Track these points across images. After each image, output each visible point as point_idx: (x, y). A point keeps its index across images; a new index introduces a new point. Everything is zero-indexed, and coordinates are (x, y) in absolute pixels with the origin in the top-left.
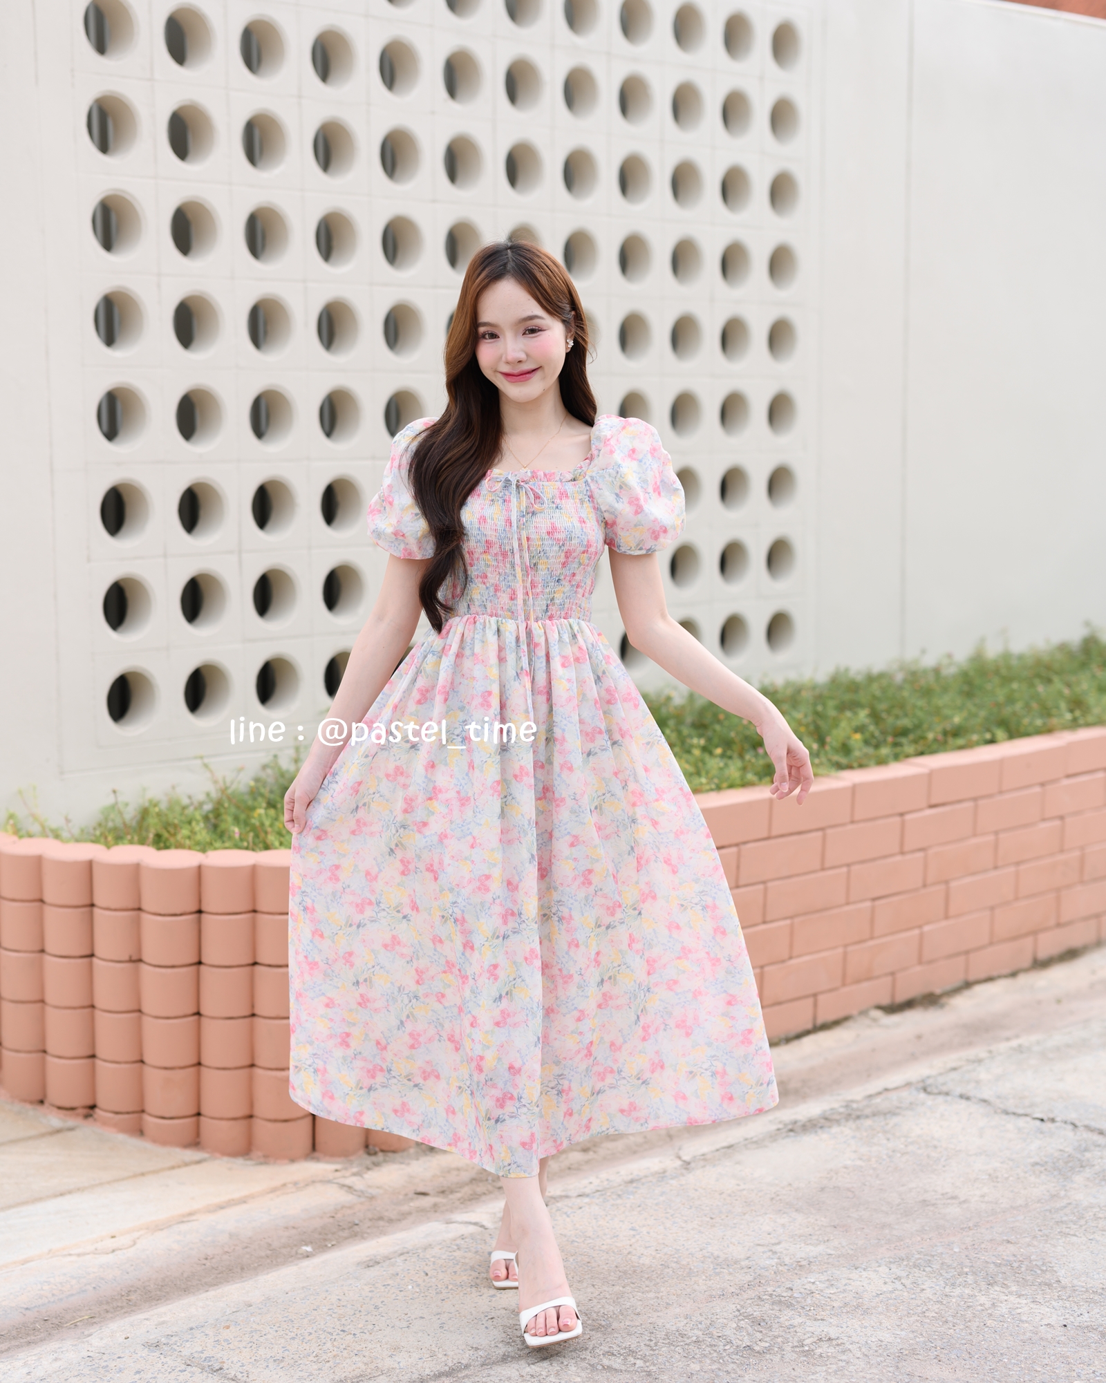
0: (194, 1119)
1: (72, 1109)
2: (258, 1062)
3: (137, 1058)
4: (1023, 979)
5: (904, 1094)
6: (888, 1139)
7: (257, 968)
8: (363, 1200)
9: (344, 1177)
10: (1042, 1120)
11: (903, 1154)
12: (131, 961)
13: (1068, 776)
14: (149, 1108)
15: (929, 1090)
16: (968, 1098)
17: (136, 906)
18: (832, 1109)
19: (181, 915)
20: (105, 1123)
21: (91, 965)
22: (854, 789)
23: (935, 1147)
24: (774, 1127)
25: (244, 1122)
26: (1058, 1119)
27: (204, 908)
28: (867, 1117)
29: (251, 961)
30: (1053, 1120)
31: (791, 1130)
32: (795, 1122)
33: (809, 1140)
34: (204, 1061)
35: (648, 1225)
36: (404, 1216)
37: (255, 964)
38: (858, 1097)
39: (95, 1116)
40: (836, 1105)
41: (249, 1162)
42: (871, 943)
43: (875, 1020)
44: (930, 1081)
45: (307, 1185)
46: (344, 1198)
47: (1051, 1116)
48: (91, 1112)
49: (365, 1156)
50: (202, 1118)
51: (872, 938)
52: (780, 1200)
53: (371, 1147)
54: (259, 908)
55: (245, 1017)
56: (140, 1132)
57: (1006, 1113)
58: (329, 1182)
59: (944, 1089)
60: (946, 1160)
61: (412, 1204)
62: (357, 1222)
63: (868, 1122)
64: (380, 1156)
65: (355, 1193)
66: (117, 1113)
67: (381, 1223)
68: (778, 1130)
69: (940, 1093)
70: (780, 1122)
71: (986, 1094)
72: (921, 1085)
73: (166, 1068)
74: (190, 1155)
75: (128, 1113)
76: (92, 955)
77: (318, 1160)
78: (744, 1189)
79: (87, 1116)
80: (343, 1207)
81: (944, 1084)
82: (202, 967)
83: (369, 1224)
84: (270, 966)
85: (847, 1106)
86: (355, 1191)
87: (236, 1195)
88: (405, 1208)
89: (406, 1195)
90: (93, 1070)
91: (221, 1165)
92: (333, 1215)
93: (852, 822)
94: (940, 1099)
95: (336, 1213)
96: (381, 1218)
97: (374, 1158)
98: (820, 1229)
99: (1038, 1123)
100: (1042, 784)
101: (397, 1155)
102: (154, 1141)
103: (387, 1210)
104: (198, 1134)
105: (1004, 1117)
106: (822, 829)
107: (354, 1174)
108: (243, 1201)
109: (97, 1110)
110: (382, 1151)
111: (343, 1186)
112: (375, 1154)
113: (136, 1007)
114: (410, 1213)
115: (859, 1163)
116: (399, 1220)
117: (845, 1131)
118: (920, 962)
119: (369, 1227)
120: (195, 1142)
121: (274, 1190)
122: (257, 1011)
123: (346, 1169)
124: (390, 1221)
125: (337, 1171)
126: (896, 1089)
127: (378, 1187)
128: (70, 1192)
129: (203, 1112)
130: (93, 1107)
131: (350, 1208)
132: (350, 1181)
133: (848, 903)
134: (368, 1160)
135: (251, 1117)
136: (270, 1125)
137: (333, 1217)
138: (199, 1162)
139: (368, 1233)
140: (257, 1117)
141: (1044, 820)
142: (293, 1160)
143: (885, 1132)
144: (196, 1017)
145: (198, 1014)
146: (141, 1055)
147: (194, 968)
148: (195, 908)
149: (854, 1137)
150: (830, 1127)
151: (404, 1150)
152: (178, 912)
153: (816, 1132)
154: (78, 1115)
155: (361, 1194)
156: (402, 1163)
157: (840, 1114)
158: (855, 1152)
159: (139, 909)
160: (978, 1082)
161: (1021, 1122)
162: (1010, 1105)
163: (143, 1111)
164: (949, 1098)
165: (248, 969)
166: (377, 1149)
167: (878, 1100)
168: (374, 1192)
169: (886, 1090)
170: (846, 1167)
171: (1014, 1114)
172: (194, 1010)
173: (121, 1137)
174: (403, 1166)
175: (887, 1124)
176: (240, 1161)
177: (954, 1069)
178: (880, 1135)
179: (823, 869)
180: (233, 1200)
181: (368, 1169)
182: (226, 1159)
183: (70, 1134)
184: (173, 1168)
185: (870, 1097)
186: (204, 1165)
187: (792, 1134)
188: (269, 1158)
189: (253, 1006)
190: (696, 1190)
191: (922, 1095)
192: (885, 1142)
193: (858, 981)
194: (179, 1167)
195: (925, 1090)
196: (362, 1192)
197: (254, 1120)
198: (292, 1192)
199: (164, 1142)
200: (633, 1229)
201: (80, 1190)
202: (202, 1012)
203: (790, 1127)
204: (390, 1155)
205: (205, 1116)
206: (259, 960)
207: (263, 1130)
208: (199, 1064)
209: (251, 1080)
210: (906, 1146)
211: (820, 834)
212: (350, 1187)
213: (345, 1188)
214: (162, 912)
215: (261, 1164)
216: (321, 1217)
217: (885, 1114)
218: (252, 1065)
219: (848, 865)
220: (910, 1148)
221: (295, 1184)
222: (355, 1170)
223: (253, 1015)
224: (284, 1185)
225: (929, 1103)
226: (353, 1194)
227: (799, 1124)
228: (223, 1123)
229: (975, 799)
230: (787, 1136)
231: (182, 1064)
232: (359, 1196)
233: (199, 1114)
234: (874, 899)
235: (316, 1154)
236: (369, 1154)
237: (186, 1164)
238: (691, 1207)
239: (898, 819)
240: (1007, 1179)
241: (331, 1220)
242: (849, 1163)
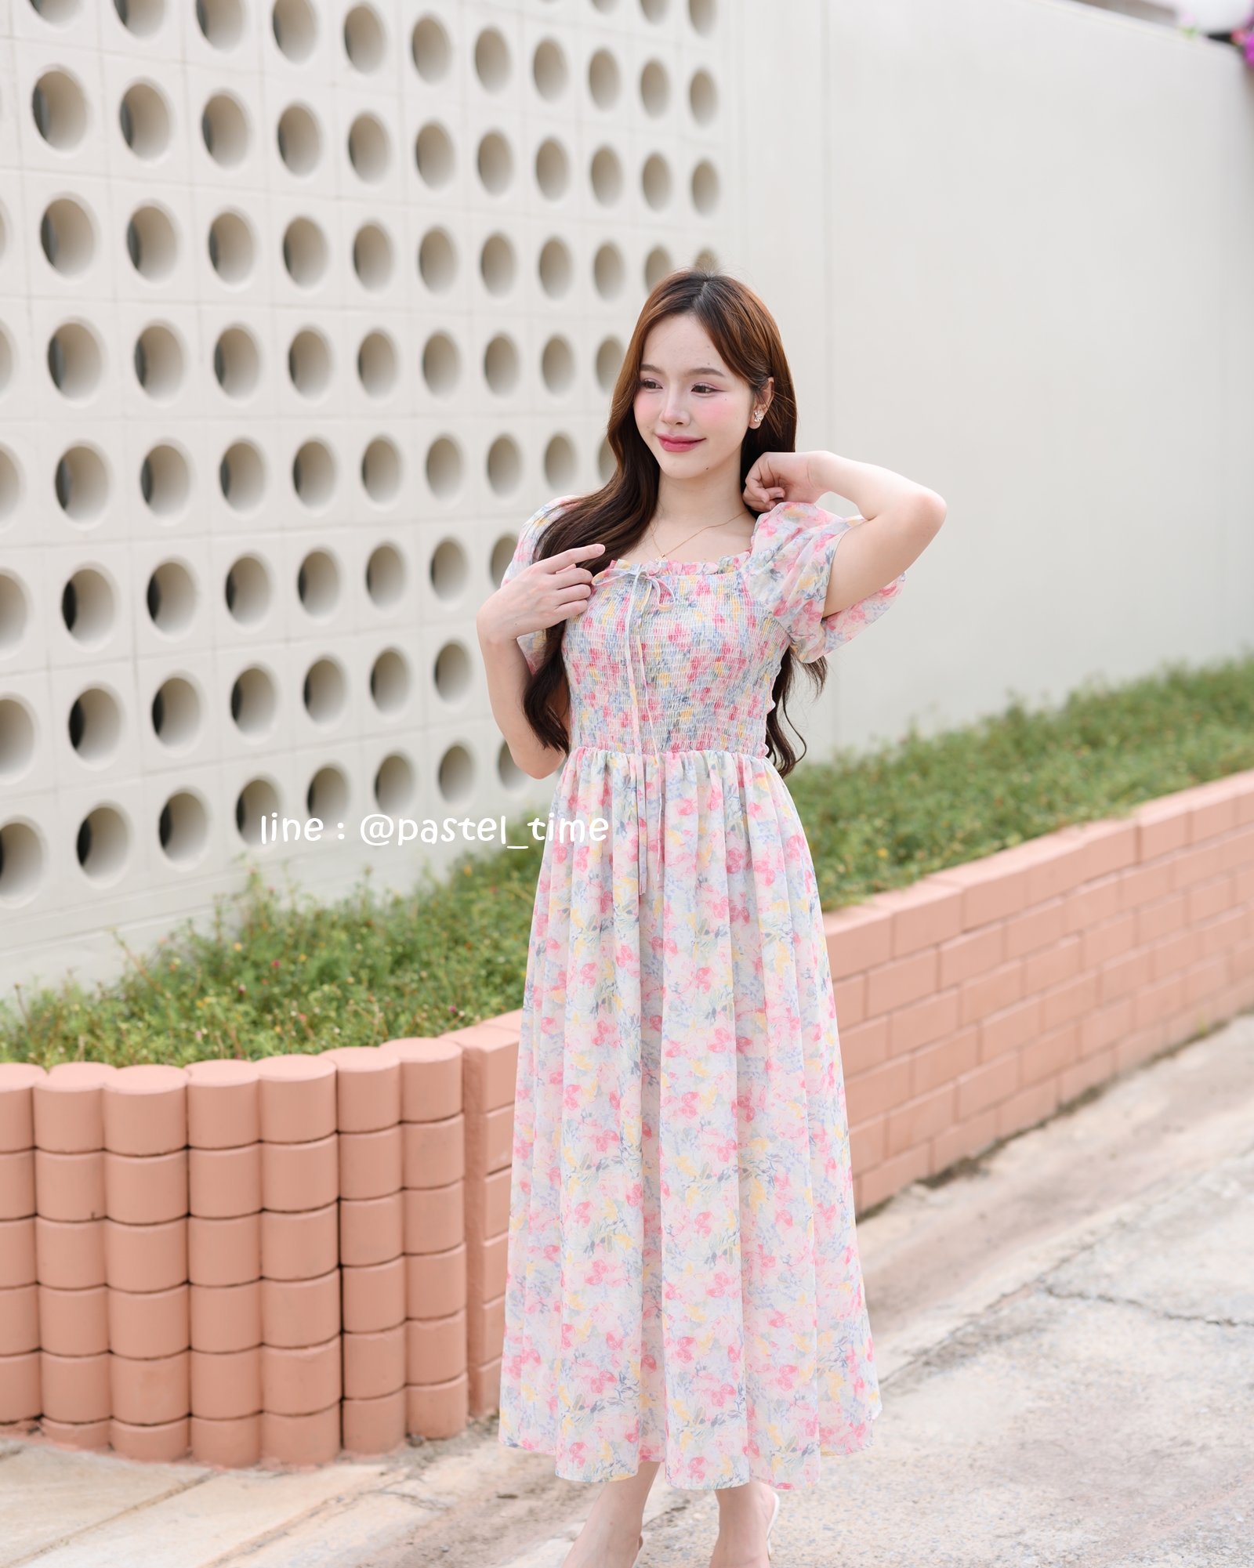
0: (184, 1422)
1: (12, 1423)
2: (267, 1340)
3: (104, 1348)
4: (1057, 1129)
5: (1032, 1300)
6: (1057, 1367)
7: (265, 1215)
8: (438, 1514)
9: (398, 1483)
10: (1217, 1323)
11: (1088, 1385)
12: (94, 1219)
13: (1089, 881)
14: (120, 1413)
15: (1056, 1291)
16: (1110, 1300)
17: (99, 1146)
18: (958, 1329)
19: (165, 1154)
20: (60, 1438)
21: (34, 1227)
22: (895, 920)
23: (1119, 1373)
24: (904, 1360)
25: (252, 1421)
26: (1236, 1320)
27: (192, 1143)
28: (1009, 1337)
29: (257, 1208)
30: (1230, 1323)
31: (927, 1364)
32: (925, 1352)
33: (961, 1375)
34: (195, 1345)
35: (843, 1520)
36: (500, 1532)
37: (263, 1210)
38: (979, 1307)
39: (44, 1429)
40: (959, 1323)
41: (264, 1474)
42: (911, 1105)
43: (922, 1199)
44: (1050, 1280)
45: (355, 1500)
46: (417, 1514)
47: (1226, 1316)
48: (37, 1424)
49: (409, 1449)
50: (194, 1420)
51: (912, 1097)
52: (982, 1466)
53: (414, 1436)
54: (266, 1137)
55: (252, 1282)
56: (109, 1446)
57: (1170, 1317)
58: (381, 1492)
59: (1076, 1287)
60: (1144, 1389)
61: (503, 1514)
62: (446, 1548)
63: (1016, 1344)
64: (428, 1449)
65: (423, 1505)
66: (76, 1423)
67: (477, 1546)
68: (910, 1363)
69: (1071, 1296)
70: (906, 1352)
71: (1131, 1293)
72: (1042, 1286)
73: (146, 1359)
74: (185, 1472)
75: (92, 1422)
76: (35, 1215)
77: (350, 1460)
78: (927, 1456)
79: (31, 1431)
80: (418, 1528)
81: (1070, 1282)
82: (192, 1220)
83: (461, 1548)
84: (284, 1212)
85: (971, 1323)
86: (422, 1501)
87: (272, 1525)
88: (497, 1520)
89: (488, 1500)
90: (39, 1367)
91: (230, 1484)
92: (411, 1541)
93: (893, 959)
94: (1081, 1305)
95: (413, 1538)
96: (473, 1539)
97: (419, 1450)
98: (1057, 1506)
99: (1216, 1328)
100: (1064, 894)
101: (446, 1443)
102: (132, 1457)
103: (476, 1526)
104: (189, 1443)
105: (1173, 1322)
106: (864, 972)
107: (408, 1477)
108: (283, 1532)
109: (44, 1421)
110: (429, 1439)
111: (403, 1496)
112: (421, 1444)
113: (102, 1281)
114: (505, 1527)
115: (1042, 1403)
116: (497, 1539)
117: (993, 1359)
118: (957, 1120)
119: (463, 1554)
120: (186, 1453)
121: (314, 1513)
122: (266, 1274)
123: (392, 1470)
124: (486, 1541)
125: (382, 1474)
126: (1014, 1293)
127: (449, 1494)
128: (52, 1546)
129: (195, 1411)
130: (39, 1417)
131: (426, 1527)
132: (409, 1487)
133: (889, 1058)
134: (418, 1454)
135: (261, 1412)
136: (289, 1421)
137: (411, 1544)
138: (200, 1481)
139: (467, 1563)
140: (269, 1412)
141: (1066, 935)
142: (320, 1465)
143: (1047, 1357)
144: (184, 1288)
145: (188, 1282)
146: (109, 1343)
147: (181, 1223)
148: (182, 1144)
149: (1013, 1368)
150: (974, 1355)
151: (454, 1435)
152: (161, 1151)
153: (963, 1364)
154: (20, 1430)
155: (432, 1505)
156: (461, 1455)
157: (973, 1334)
158: (1028, 1388)
159: (104, 1150)
160: (1108, 1276)
161: (1198, 1327)
162: (1167, 1303)
163: (112, 1417)
164: (1090, 1302)
165: (254, 1218)
166: (423, 1438)
167: (1005, 1312)
168: (447, 1500)
169: (1004, 1296)
170: (1031, 1412)
171: (1179, 1317)
172: (183, 1278)
173: (86, 1456)
174: (464, 1459)
175: (1040, 1345)
176: (252, 1473)
177: (1065, 1261)
178: (1042, 1361)
179: (866, 1019)
180: (269, 1532)
181: (423, 1468)
182: (233, 1472)
183: (18, 1459)
184: (170, 1494)
185: (992, 1308)
186: (209, 1484)
187: (933, 1369)
188: (289, 1464)
189: (261, 1267)
190: (870, 1462)
191: (1052, 1301)
192: (1053, 1371)
193: (898, 1152)
194: (178, 1492)
195: (1050, 1291)
196: (431, 1502)
197: (265, 1415)
198: (341, 1513)
199: (146, 1458)
200: (827, 1528)
201: (65, 1541)
202: (192, 1280)
203: (924, 1358)
204: (439, 1443)
205: (198, 1417)
206: (268, 1206)
207: (278, 1428)
208: (190, 1348)
209: (260, 1363)
210: (1084, 1374)
211: (859, 979)
212: (413, 1497)
213: (409, 1500)
214: (140, 1152)
215: (281, 1474)
216: (397, 1546)
217: (1030, 1330)
218: (262, 1344)
219: (889, 1012)
220: (1091, 1377)
221: (339, 1500)
222: (406, 1470)
223: (262, 1278)
224: (325, 1502)
225: (1071, 1311)
226: (421, 1507)
227: (932, 1353)
228: (226, 1424)
229: (1003, 919)
230: (930, 1374)
231: (169, 1352)
232: (431, 1509)
233: (190, 1415)
234: (913, 1050)
235: (346, 1453)
236: (413, 1444)
237: (185, 1487)
238: (879, 1490)
239: (932, 952)
240: (1232, 1409)
241: (410, 1548)
242: (1030, 1404)
